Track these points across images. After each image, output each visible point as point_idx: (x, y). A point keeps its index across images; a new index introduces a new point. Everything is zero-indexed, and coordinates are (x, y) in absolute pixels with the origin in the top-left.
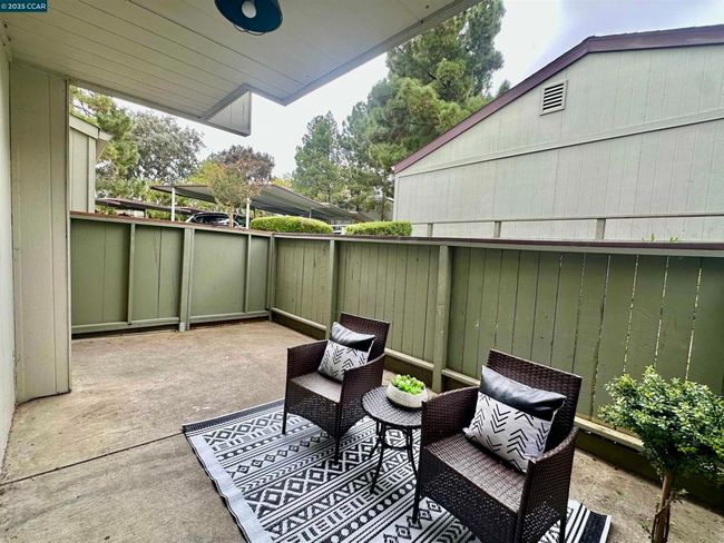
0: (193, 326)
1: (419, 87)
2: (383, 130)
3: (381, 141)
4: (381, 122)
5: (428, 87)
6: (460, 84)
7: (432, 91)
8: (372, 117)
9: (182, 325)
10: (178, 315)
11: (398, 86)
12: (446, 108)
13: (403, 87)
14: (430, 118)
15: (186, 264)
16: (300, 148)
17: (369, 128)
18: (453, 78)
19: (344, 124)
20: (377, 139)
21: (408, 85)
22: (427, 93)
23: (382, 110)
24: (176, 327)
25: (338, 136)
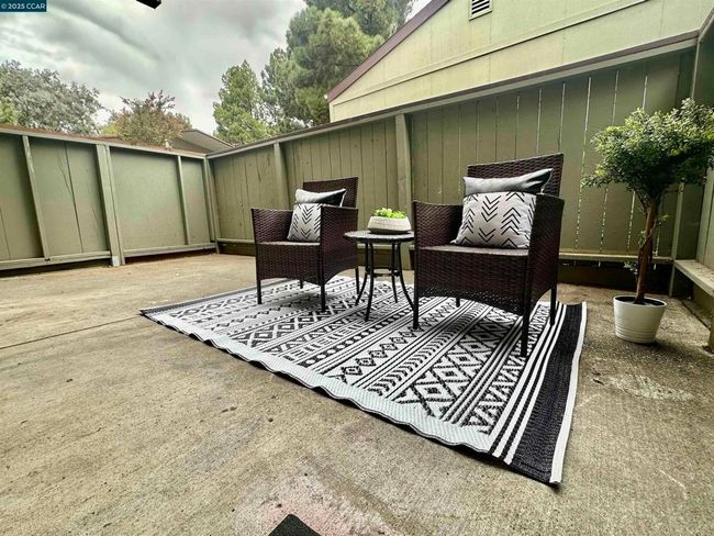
0: (129, 260)
1: (340, 19)
2: (307, 72)
3: (307, 86)
4: (304, 63)
5: (350, 19)
6: (383, 16)
7: (355, 24)
8: (294, 61)
9: (116, 260)
10: (108, 248)
11: (319, 19)
12: (371, 42)
13: (323, 20)
14: (356, 54)
15: (106, 189)
16: (217, 105)
17: (293, 72)
18: (374, 10)
19: (263, 75)
20: (303, 83)
21: (328, 16)
22: (350, 26)
23: (304, 48)
24: (107, 262)
25: (259, 89)
